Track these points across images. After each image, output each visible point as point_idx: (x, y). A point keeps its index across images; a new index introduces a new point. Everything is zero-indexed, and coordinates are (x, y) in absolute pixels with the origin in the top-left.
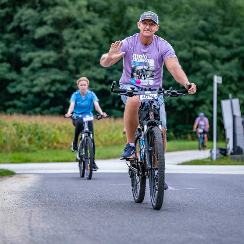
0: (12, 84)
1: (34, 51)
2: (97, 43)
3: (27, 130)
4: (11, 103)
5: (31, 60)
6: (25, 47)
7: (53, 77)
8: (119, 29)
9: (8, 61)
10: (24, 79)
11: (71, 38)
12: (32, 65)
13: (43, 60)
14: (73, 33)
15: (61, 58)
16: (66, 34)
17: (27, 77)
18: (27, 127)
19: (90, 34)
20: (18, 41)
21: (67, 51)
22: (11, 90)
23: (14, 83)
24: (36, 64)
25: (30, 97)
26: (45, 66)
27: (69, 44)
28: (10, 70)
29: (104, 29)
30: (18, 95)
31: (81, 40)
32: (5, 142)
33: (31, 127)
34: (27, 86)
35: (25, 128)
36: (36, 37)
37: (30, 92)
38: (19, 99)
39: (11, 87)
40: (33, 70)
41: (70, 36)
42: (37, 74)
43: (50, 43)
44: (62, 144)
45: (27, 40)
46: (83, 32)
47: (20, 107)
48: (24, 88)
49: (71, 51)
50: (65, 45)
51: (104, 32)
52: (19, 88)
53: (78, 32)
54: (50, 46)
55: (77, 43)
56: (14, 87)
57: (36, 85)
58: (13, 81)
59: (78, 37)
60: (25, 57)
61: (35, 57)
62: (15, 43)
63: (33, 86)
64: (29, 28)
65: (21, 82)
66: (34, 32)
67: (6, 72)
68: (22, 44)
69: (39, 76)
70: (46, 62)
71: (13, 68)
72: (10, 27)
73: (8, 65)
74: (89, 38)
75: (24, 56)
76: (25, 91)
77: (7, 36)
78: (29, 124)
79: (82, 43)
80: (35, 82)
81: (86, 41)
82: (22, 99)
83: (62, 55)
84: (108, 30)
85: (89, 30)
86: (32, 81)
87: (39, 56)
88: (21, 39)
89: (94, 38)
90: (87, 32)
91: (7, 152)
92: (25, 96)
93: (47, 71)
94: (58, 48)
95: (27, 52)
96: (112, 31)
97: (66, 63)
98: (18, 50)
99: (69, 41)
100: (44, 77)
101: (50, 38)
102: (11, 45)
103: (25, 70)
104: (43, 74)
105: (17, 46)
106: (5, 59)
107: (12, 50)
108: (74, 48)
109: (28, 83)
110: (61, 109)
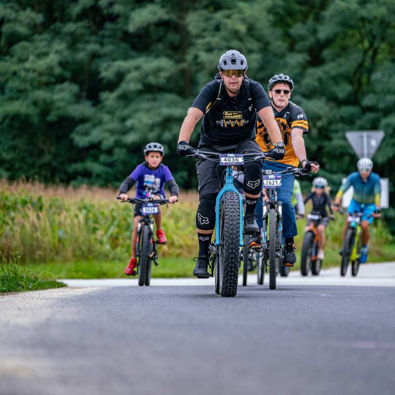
0: (80, 128)
1: (126, 58)
2: (258, 40)
3: (106, 219)
4: (79, 166)
5: (120, 76)
6: (108, 48)
7: (166, 111)
8: (304, 8)
9: (74, 80)
10: (106, 117)
11: (204, 30)
12: (124, 87)
13: (146, 76)
14: (208, 19)
15: (183, 72)
16: (194, 21)
17: (111, 112)
18: (107, 212)
19: (243, 20)
20: (93, 38)
21: (196, 57)
22: (81, 141)
23: (87, 126)
24: (131, 85)
25: (120, 154)
26: (150, 90)
27: (200, 42)
28: (78, 98)
29: (271, 10)
30: (94, 149)
31: (223, 33)
32: (60, 240)
33: (115, 214)
34: (112, 132)
35: (102, 213)
36: (131, 28)
37: (118, 144)
38: (96, 159)
39: (77, 133)
40: (125, 98)
41: (202, 25)
42: (133, 106)
43: (160, 40)
44: (181, 247)
45: (113, 36)
46: (228, 17)
47: (98, 176)
48: (107, 135)
49: (204, 56)
50: (192, 44)
51: (271, 17)
52: (96, 135)
53: (219, 16)
54: (160, 46)
55: (215, 40)
56: (86, 134)
57: (131, 129)
58: (83, 120)
59: (217, 28)
60: (107, 71)
61: (129, 71)
62: (87, 42)
63: (125, 132)
64: (117, 8)
65: (100, 122)
66: (127, 18)
67: (69, 103)
68: (102, 44)
69: (137, 111)
70: (152, 80)
71: (84, 94)
72: (76, 9)
73: (75, 88)
74: (242, 28)
75: (106, 69)
76: (109, 141)
77: (70, 27)
78: (113, 206)
79: (226, 40)
80: (129, 123)
81: (236, 34)
82: (103, 158)
83: (185, 65)
84: (282, 12)
85: (240, 12)
86: (123, 120)
87: (137, 68)
88: (101, 33)
89: (251, 29)
90: (236, 16)
91: (65, 260)
92: (110, 152)
93: (154, 100)
94: (177, 50)
95: (114, 60)
96: (290, 13)
97: (194, 83)
98: (94, 56)
99: (199, 36)
100: (148, 111)
101: (161, 31)
102: (80, 46)
103: (109, 98)
104: (146, 105)
105: (93, 47)
106: (68, 74)
107: (81, 56)
108: (210, 50)
109: (115, 125)
110: (182, 178)
